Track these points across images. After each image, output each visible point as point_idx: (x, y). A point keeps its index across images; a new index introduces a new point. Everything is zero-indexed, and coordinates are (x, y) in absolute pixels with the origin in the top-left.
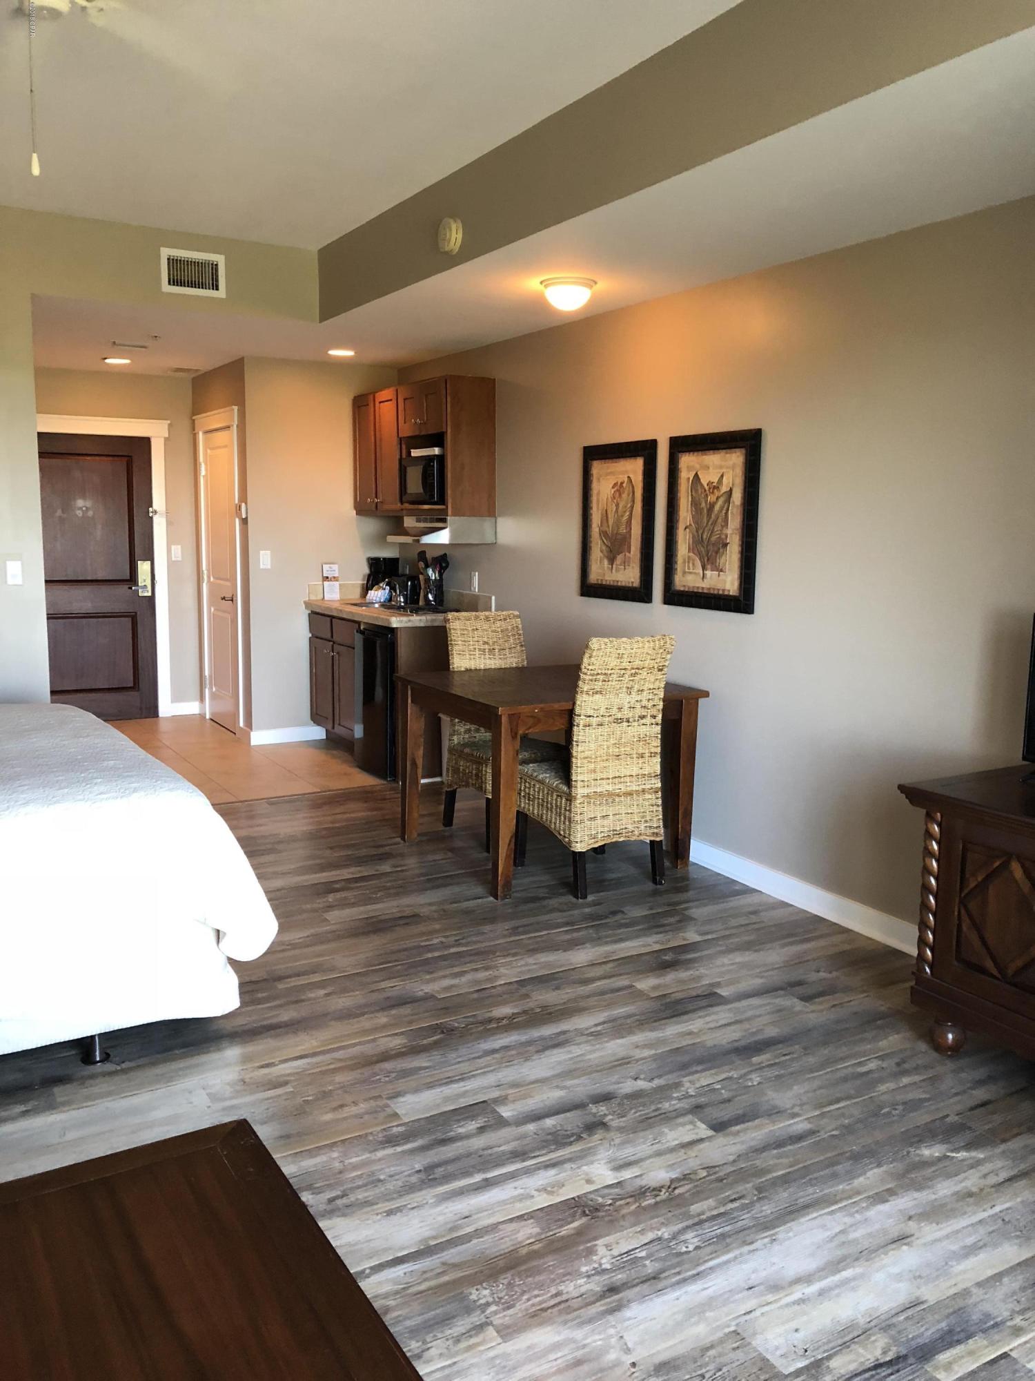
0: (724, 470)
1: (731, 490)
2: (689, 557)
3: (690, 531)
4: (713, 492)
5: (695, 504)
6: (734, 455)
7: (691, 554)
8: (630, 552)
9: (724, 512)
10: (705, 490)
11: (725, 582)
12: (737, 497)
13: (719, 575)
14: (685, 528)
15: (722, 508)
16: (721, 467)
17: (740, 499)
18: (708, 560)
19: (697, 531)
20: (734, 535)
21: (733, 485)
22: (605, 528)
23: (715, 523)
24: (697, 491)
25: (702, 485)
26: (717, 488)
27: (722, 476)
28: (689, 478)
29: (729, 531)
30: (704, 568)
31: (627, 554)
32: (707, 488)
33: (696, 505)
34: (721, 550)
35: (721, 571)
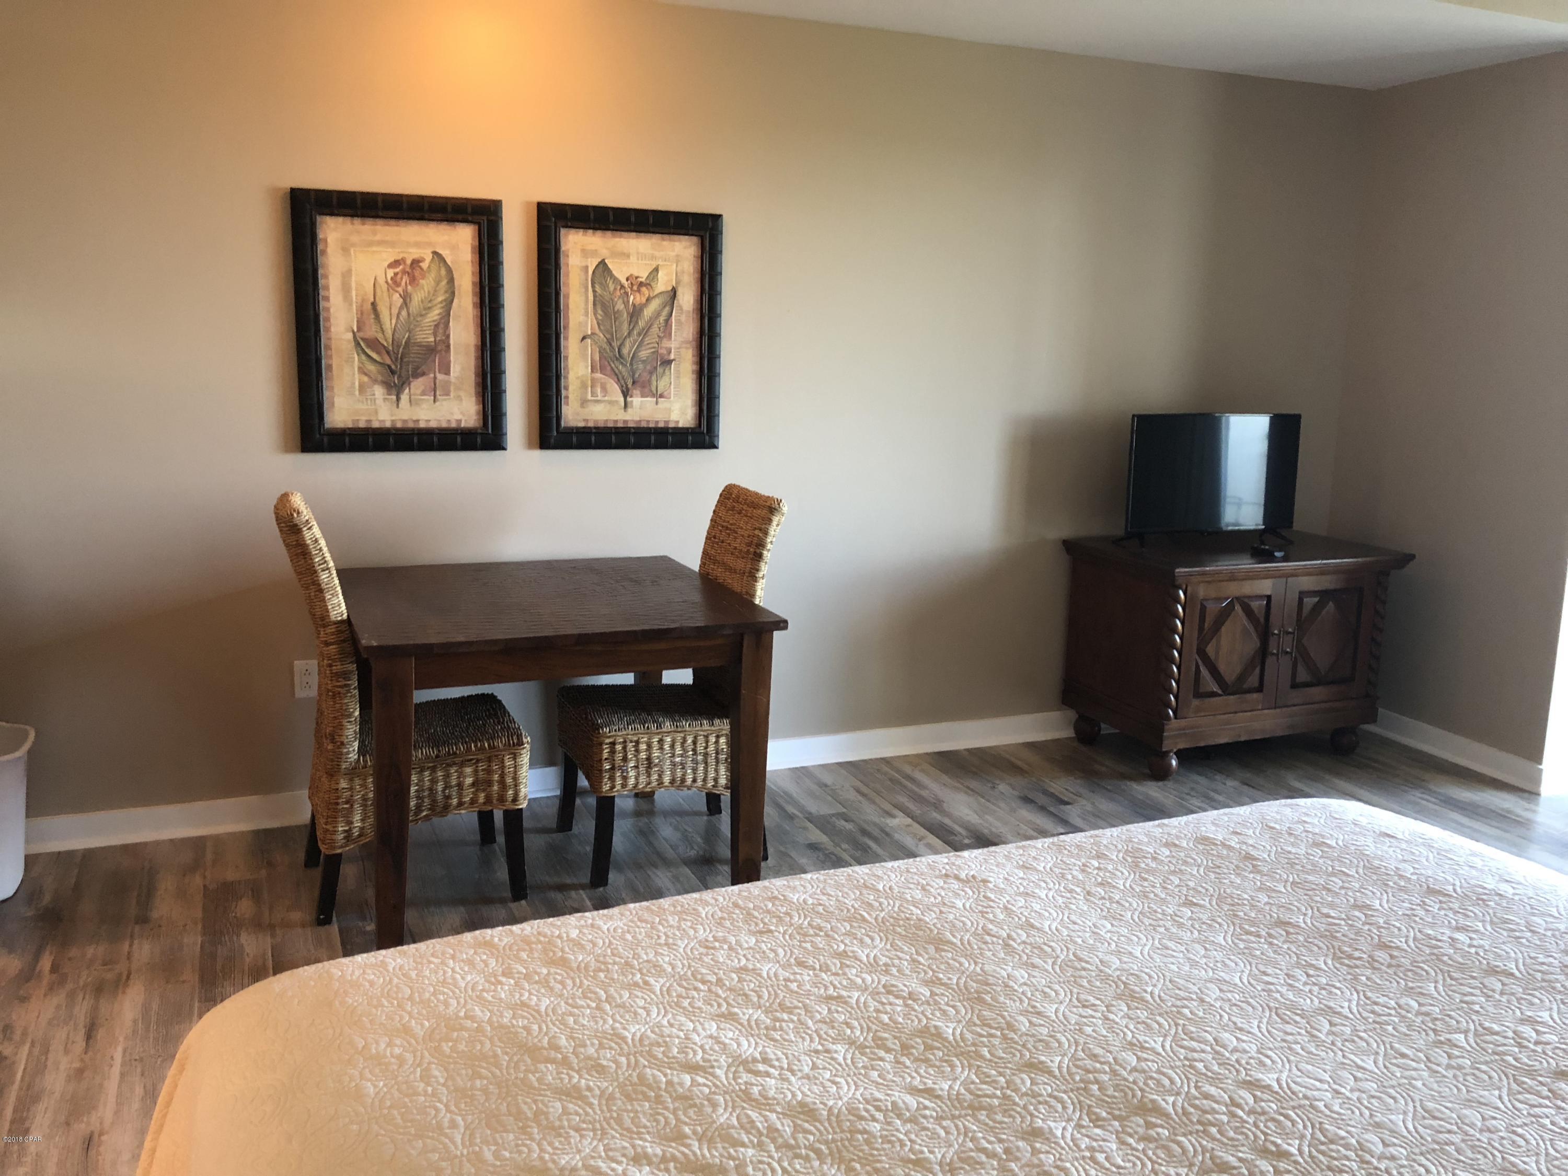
0: (660, 263)
1: (674, 291)
2: (593, 380)
3: (594, 342)
4: (639, 291)
5: (602, 304)
6: (677, 244)
7: (598, 375)
8: (447, 372)
9: (662, 319)
10: (622, 287)
11: (669, 410)
12: (688, 298)
13: (657, 403)
14: (584, 338)
15: (658, 314)
16: (653, 257)
17: (692, 301)
18: (634, 383)
19: (609, 343)
20: (683, 351)
21: (678, 282)
22: (371, 331)
23: (646, 332)
24: (604, 286)
25: (615, 280)
26: (647, 285)
27: (656, 270)
28: (587, 267)
29: (673, 344)
30: (626, 393)
31: (440, 377)
32: (626, 284)
33: (604, 307)
34: (660, 370)
35: (661, 396)
